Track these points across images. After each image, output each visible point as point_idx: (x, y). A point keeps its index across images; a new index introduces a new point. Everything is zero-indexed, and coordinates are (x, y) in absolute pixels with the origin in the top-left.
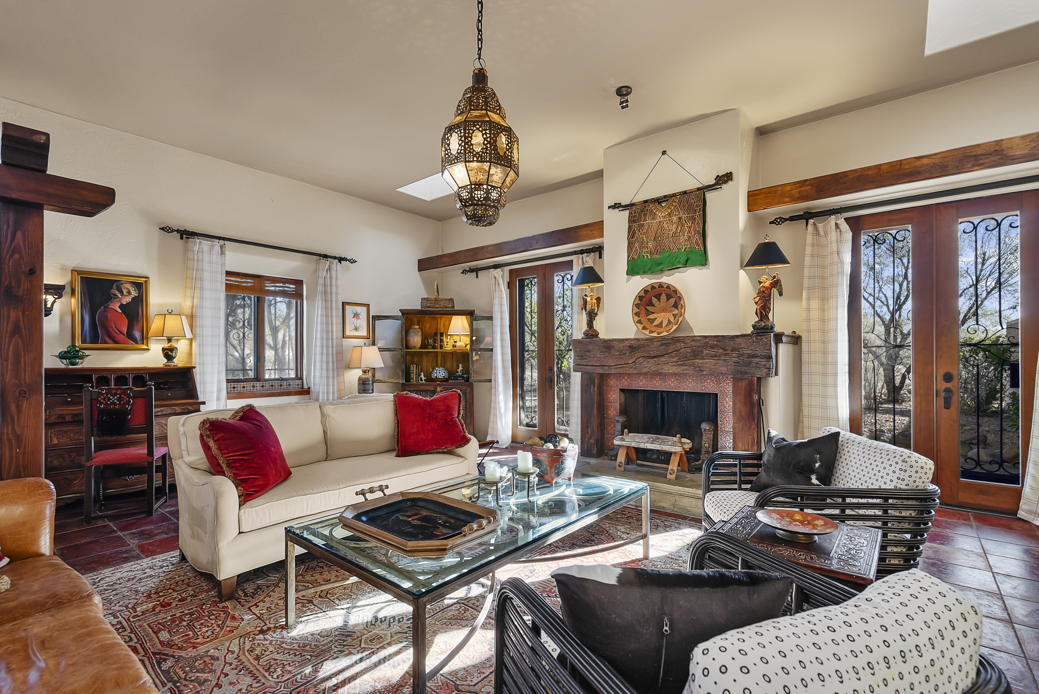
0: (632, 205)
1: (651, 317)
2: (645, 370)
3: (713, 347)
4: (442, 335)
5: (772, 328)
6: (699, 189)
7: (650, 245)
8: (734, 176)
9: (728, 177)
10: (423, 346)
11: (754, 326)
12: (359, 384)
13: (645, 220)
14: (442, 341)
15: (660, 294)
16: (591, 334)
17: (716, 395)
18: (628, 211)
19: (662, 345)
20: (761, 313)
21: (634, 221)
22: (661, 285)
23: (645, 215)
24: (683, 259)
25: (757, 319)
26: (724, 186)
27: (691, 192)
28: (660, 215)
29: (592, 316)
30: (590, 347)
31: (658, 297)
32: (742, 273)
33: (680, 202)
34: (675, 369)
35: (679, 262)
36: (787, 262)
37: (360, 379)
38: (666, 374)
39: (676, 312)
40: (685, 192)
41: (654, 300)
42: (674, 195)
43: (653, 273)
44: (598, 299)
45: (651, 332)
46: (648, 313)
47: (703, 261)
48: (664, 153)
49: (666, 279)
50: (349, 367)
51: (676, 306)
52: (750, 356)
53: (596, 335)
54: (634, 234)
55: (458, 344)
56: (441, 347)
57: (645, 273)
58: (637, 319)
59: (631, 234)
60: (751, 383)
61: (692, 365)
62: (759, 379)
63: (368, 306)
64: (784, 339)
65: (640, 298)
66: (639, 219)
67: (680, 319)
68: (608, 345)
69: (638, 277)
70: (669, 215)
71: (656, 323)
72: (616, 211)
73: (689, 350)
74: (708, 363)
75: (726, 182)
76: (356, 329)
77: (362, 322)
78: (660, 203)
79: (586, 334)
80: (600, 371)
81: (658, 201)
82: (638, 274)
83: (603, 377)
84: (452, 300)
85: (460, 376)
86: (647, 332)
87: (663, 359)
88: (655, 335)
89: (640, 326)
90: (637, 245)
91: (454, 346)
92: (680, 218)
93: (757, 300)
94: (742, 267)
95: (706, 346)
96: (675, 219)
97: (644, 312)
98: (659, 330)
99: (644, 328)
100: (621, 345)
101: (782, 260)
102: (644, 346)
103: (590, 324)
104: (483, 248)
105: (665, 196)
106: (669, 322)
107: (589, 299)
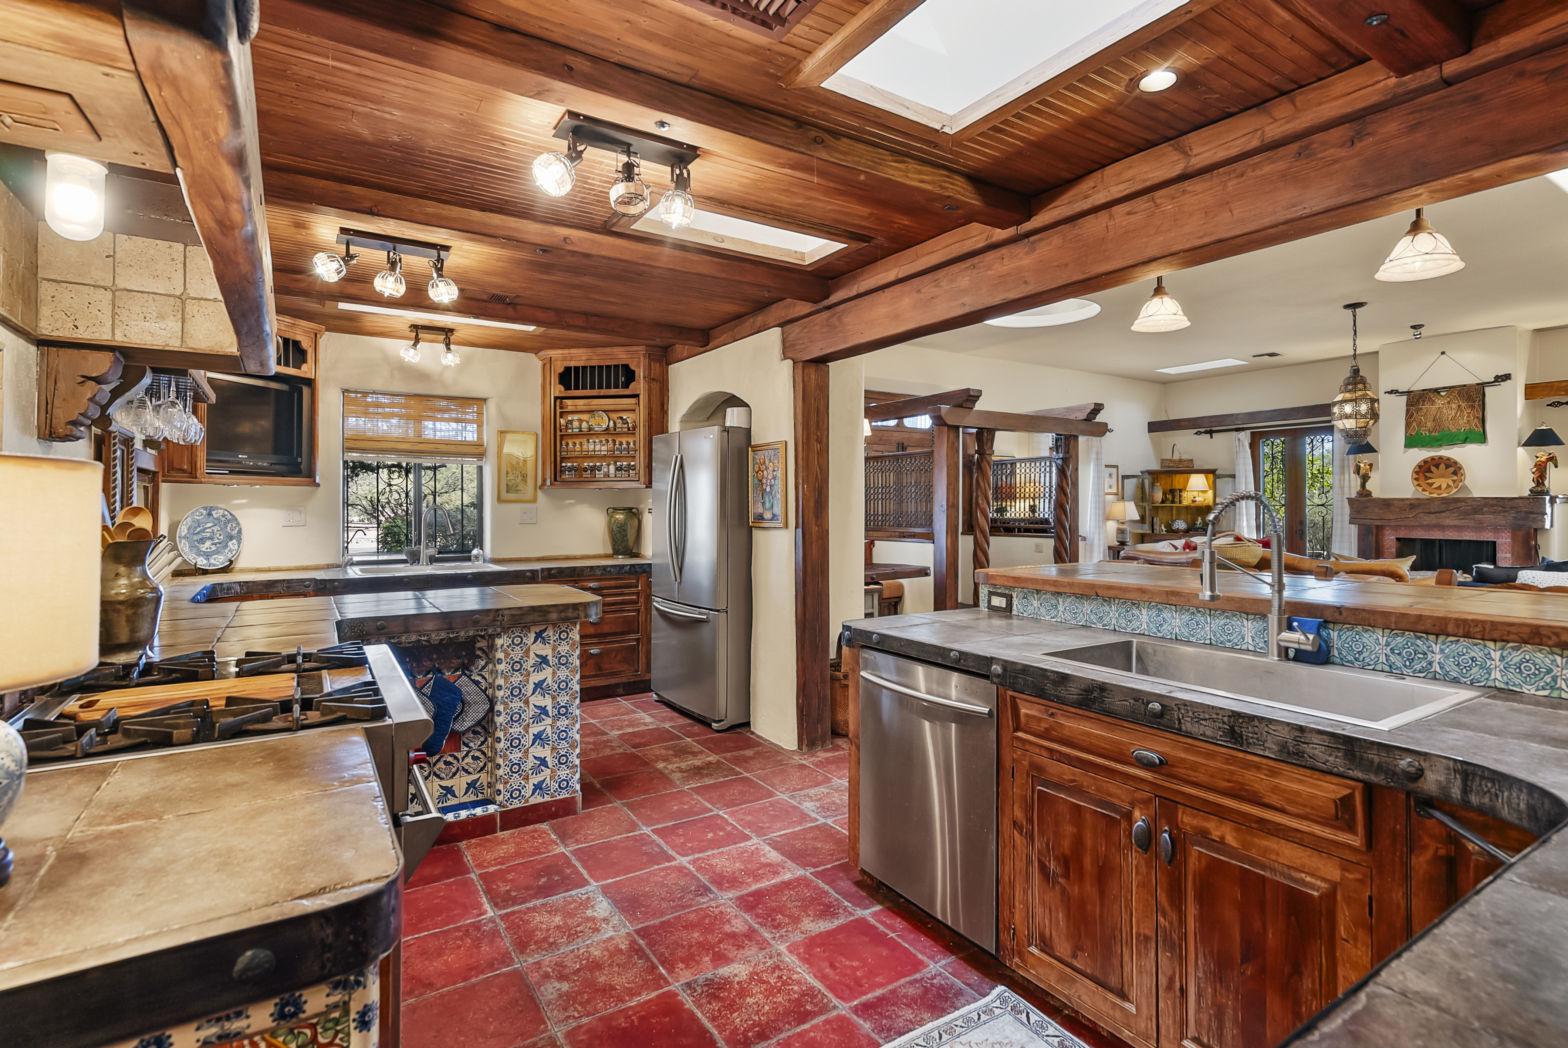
0: (1409, 392)
1: (1430, 481)
2: (1425, 523)
3: (1493, 505)
4: (1181, 491)
5: (1548, 492)
6: (1478, 384)
7: (1429, 425)
8: (1513, 377)
9: (1507, 377)
10: (1163, 502)
11: (1531, 490)
12: (1117, 533)
13: (1423, 405)
14: (1180, 496)
15: (1439, 464)
16: (1364, 493)
17: (1495, 542)
18: (1405, 397)
19: (1443, 504)
20: (1538, 481)
21: (1412, 405)
22: (1441, 458)
23: (1424, 401)
24: (1463, 437)
25: (1534, 485)
26: (1502, 383)
27: (1471, 386)
28: (1439, 403)
29: (1365, 478)
30: (1369, 504)
31: (1437, 466)
32: (1521, 450)
33: (1459, 393)
34: (1457, 522)
35: (1458, 440)
36: (1563, 444)
37: (1118, 529)
38: (1447, 526)
39: (1455, 478)
40: (1465, 386)
41: (1433, 468)
42: (1453, 387)
43: (1432, 447)
44: (1371, 465)
45: (1430, 493)
46: (1427, 478)
47: (1482, 438)
48: (1443, 353)
49: (1445, 452)
50: (1108, 518)
51: (1455, 473)
52: (1527, 513)
53: (1369, 494)
54: (1412, 415)
55: (1197, 499)
56: (1180, 502)
57: (1423, 446)
58: (1416, 483)
59: (1409, 415)
60: (1528, 533)
61: (1473, 519)
62: (1536, 530)
63: (1117, 467)
64: (1557, 500)
65: (1420, 467)
66: (1418, 403)
67: (1460, 484)
68: (1387, 503)
69: (1416, 450)
70: (1449, 403)
71: (1434, 486)
72: (1393, 395)
73: (1469, 508)
74: (1488, 518)
75: (1503, 381)
76: (1110, 487)
77: (1113, 481)
78: (1439, 393)
79: (1360, 494)
80: (1379, 523)
81: (1436, 391)
82: (1415, 447)
83: (1380, 529)
84: (1192, 460)
85: (1200, 528)
86: (1427, 493)
87: (1444, 514)
88: (1435, 495)
89: (1420, 489)
90: (1414, 424)
91: (1193, 501)
92: (1459, 406)
93: (1534, 470)
94: (1519, 445)
95: (1486, 505)
96: (1454, 406)
97: (1422, 478)
98: (1439, 492)
99: (1424, 490)
100: (1401, 503)
101: (1558, 442)
102: (1424, 504)
103: (1363, 485)
104: (1232, 415)
105: (1444, 388)
106: (1448, 486)
107: (1362, 465)
